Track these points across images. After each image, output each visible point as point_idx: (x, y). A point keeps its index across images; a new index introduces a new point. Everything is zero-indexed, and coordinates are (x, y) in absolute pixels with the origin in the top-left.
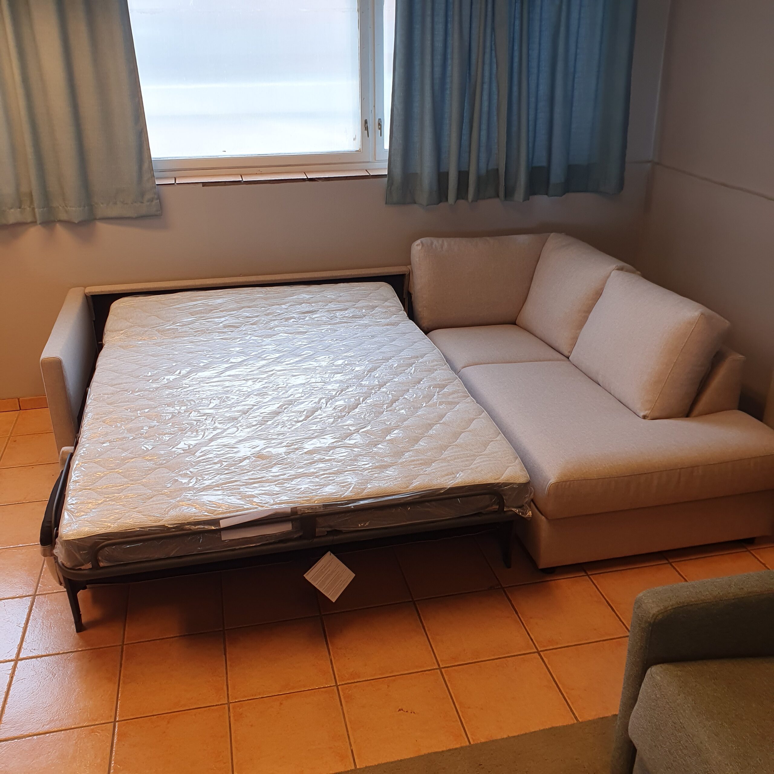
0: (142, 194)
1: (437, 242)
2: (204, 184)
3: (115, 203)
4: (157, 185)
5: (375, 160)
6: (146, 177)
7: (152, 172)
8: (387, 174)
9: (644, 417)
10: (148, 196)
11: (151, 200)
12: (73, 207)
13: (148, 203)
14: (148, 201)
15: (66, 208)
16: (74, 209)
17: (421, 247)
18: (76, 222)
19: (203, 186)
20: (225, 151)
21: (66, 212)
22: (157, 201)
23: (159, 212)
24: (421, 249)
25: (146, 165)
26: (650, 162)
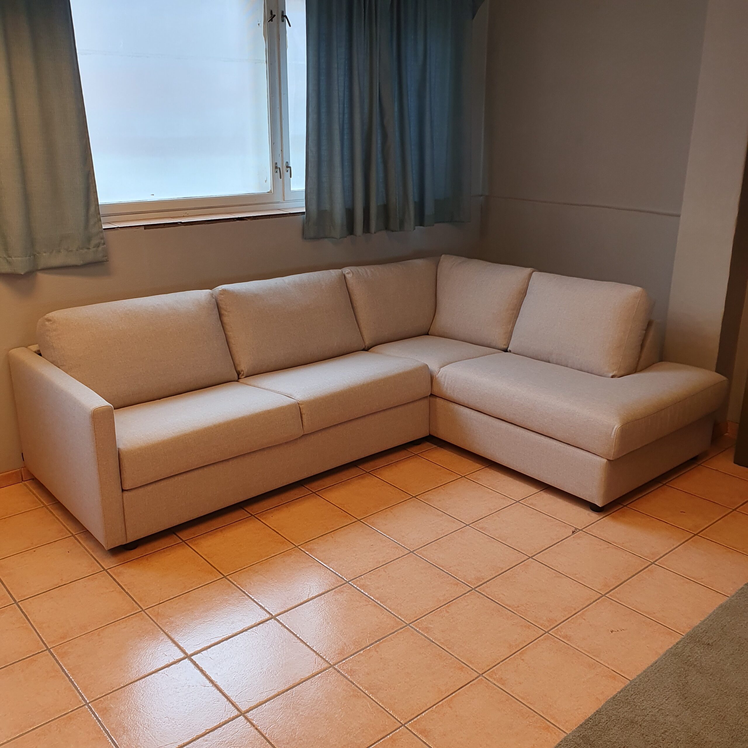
0: (89, 239)
1: (361, 269)
2: (146, 227)
3: (59, 251)
4: (104, 229)
5: (284, 200)
6: (92, 222)
7: (99, 216)
8: (305, 211)
9: (613, 377)
10: (94, 242)
11: (98, 246)
12: (18, 257)
13: (95, 249)
14: (94, 247)
15: (8, 258)
16: (20, 259)
17: (351, 274)
18: (22, 273)
19: (145, 229)
20: (153, 195)
21: (9, 263)
22: (103, 246)
23: (105, 258)
24: (352, 276)
25: (92, 209)
26: (482, 196)
